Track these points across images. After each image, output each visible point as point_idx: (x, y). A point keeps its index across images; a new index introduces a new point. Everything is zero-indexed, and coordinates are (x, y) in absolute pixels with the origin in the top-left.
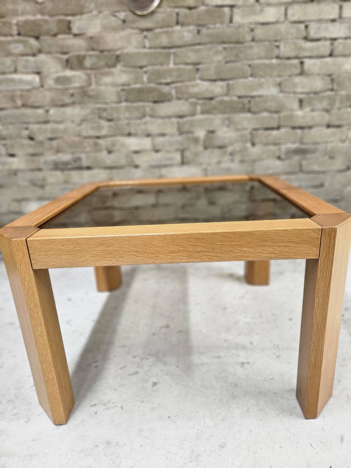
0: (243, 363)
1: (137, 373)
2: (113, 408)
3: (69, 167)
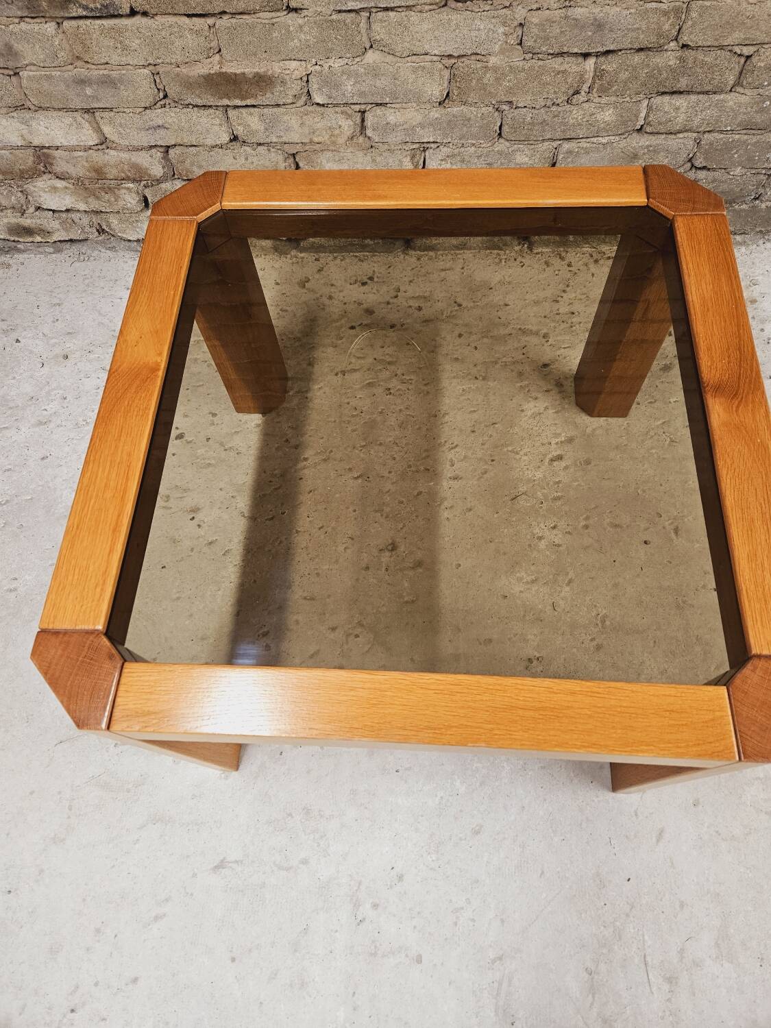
0: (530, 660)
3: (74, 14)
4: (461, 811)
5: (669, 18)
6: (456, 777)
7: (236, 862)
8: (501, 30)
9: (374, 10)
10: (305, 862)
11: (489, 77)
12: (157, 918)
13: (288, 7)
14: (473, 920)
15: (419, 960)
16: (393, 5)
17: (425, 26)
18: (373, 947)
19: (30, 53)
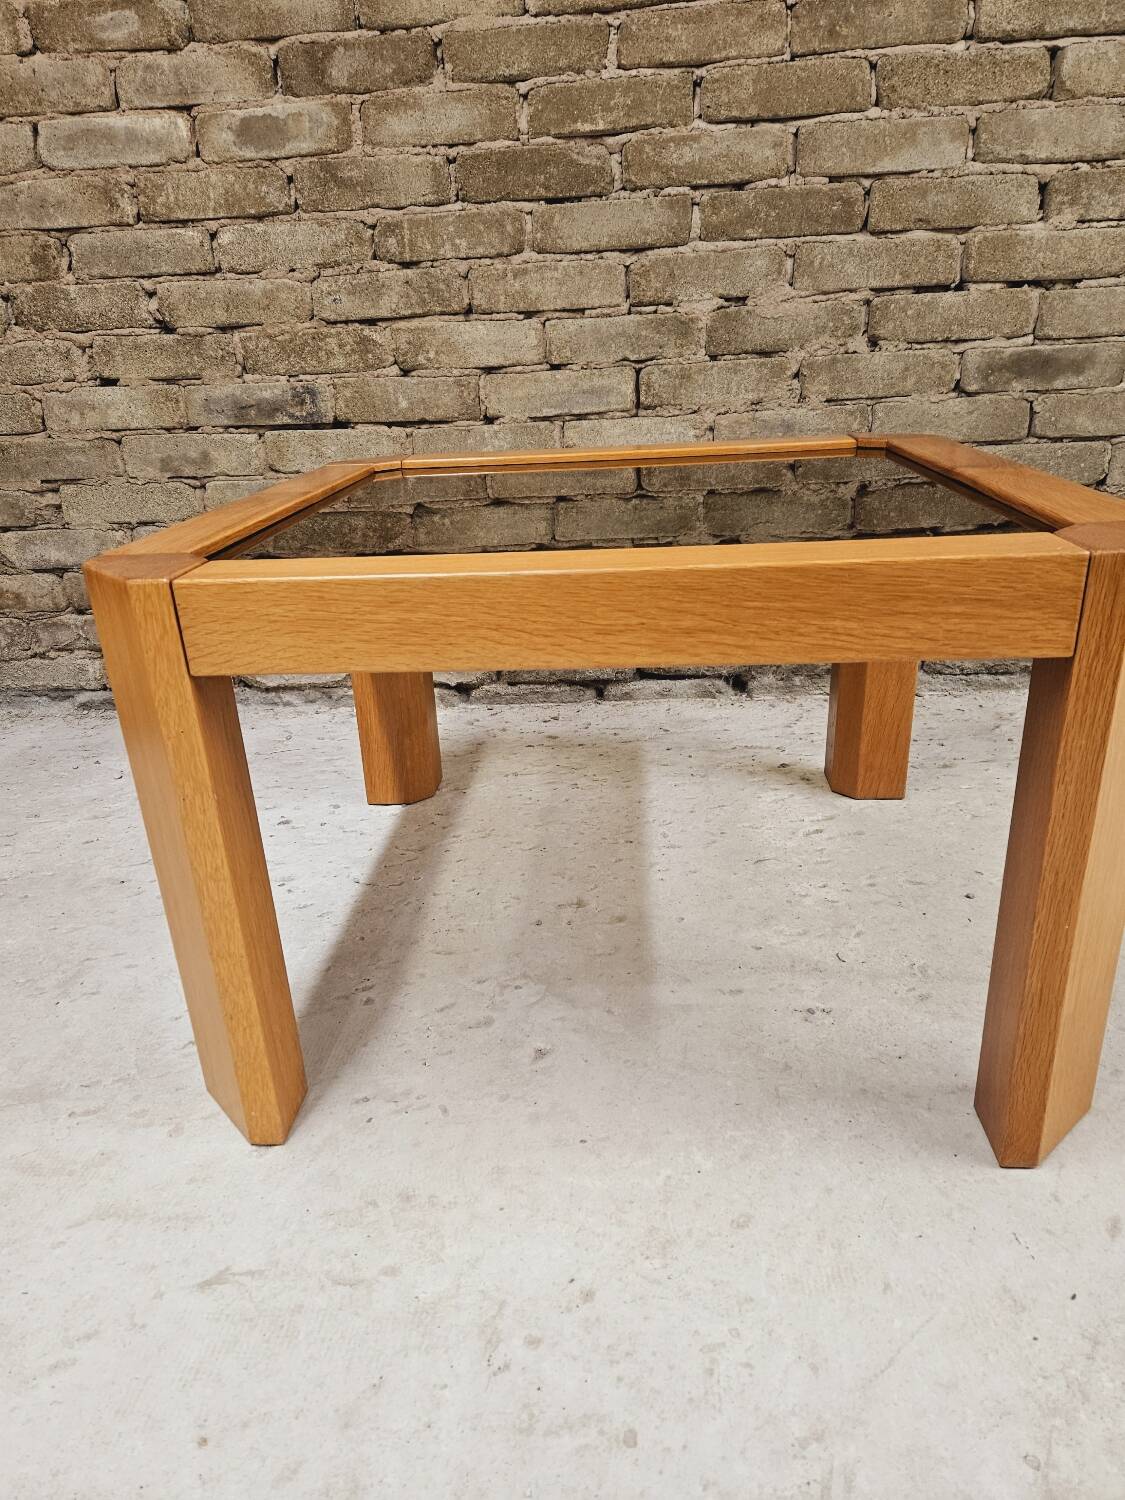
0: (811, 1011)
1: (488, 1022)
2: (419, 1109)
3: (279, 422)
4: (708, 1195)
5: (856, 418)
6: (695, 1149)
7: (251, 1273)
8: (692, 433)
9: (567, 418)
10: (392, 1271)
13: (485, 416)
14: (748, 1365)
16: (586, 411)
17: (617, 431)
18: (525, 1416)
19: (223, 461)
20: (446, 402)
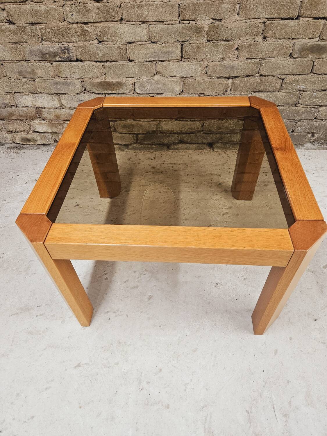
1: (137, 287)
2: (121, 315)
3: (57, 60)
4: (188, 342)
5: (255, 65)
6: (186, 328)
7: (86, 364)
8: (200, 68)
9: (158, 61)
10: (117, 364)
11: (196, 85)
12: (46, 389)
13: (129, 60)
14: (193, 389)
15: (168, 407)
16: (164, 59)
17: (175, 67)
18: (147, 401)
19: (40, 73)
20: (116, 54)
